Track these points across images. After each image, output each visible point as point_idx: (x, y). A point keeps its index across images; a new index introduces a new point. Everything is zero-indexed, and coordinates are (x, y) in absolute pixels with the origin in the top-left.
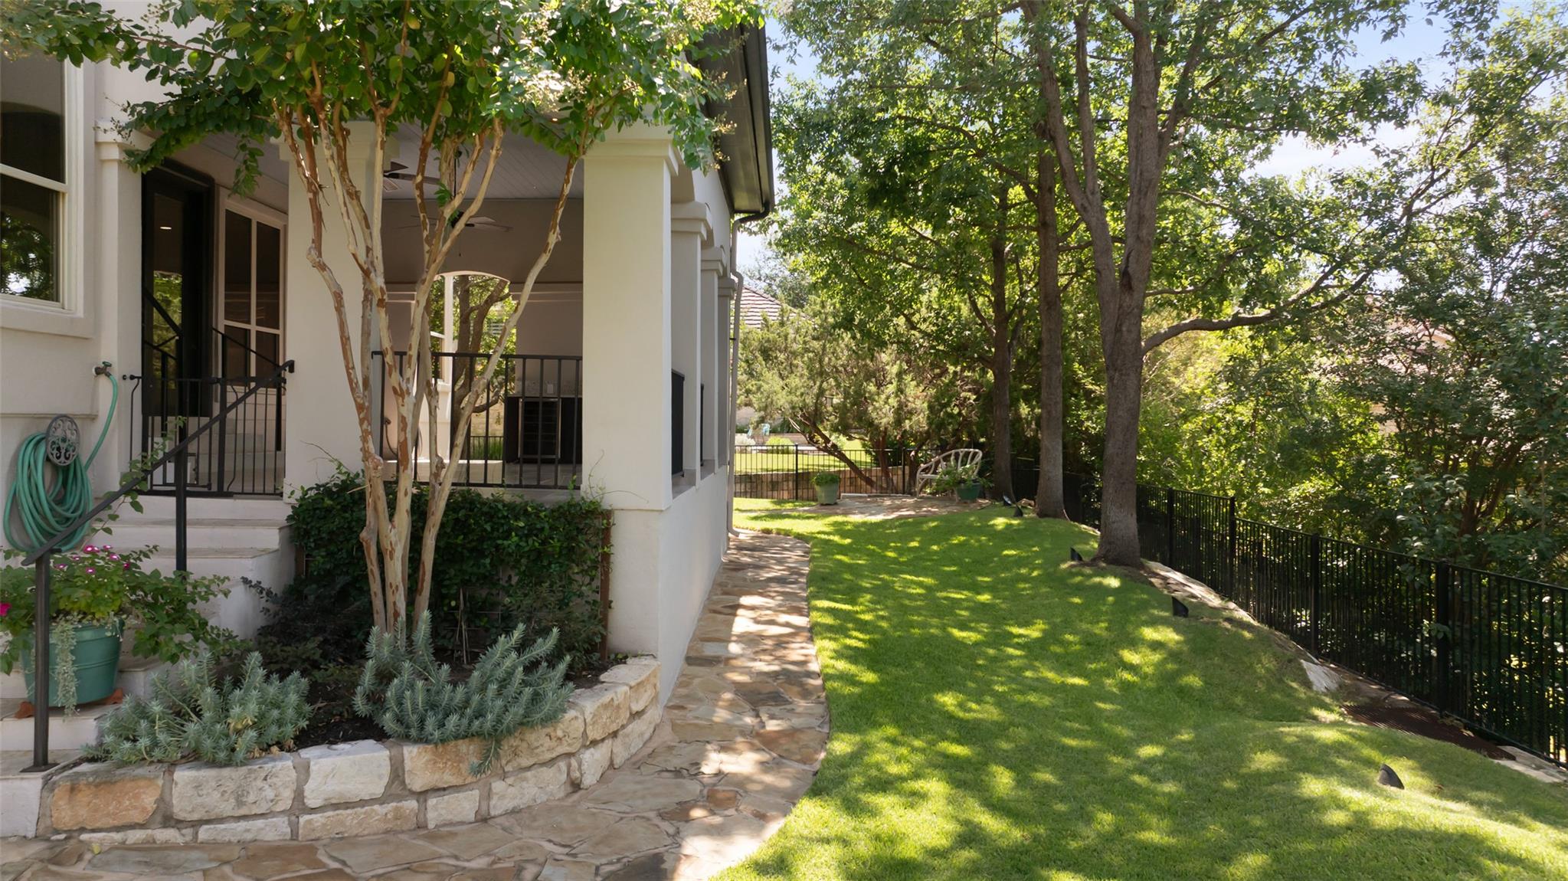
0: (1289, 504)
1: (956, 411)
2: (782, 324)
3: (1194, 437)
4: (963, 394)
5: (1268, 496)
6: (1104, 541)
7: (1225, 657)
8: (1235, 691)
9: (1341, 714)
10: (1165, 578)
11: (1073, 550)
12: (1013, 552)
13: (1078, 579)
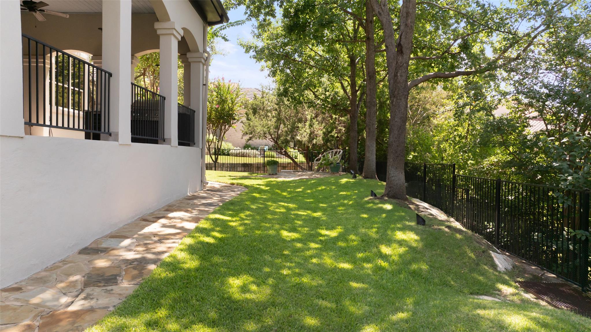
0: (483, 168)
1: (336, 135)
2: (263, 97)
3: (440, 142)
4: (339, 128)
5: (473, 164)
6: (388, 187)
7: (444, 249)
8: (449, 271)
9: (516, 288)
10: (417, 205)
11: (372, 191)
12: (345, 193)
13: (371, 205)
